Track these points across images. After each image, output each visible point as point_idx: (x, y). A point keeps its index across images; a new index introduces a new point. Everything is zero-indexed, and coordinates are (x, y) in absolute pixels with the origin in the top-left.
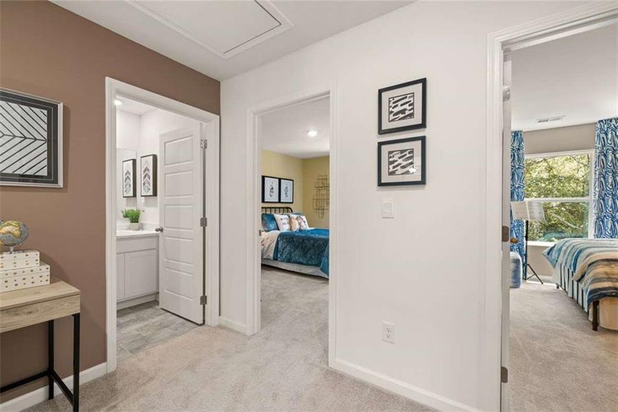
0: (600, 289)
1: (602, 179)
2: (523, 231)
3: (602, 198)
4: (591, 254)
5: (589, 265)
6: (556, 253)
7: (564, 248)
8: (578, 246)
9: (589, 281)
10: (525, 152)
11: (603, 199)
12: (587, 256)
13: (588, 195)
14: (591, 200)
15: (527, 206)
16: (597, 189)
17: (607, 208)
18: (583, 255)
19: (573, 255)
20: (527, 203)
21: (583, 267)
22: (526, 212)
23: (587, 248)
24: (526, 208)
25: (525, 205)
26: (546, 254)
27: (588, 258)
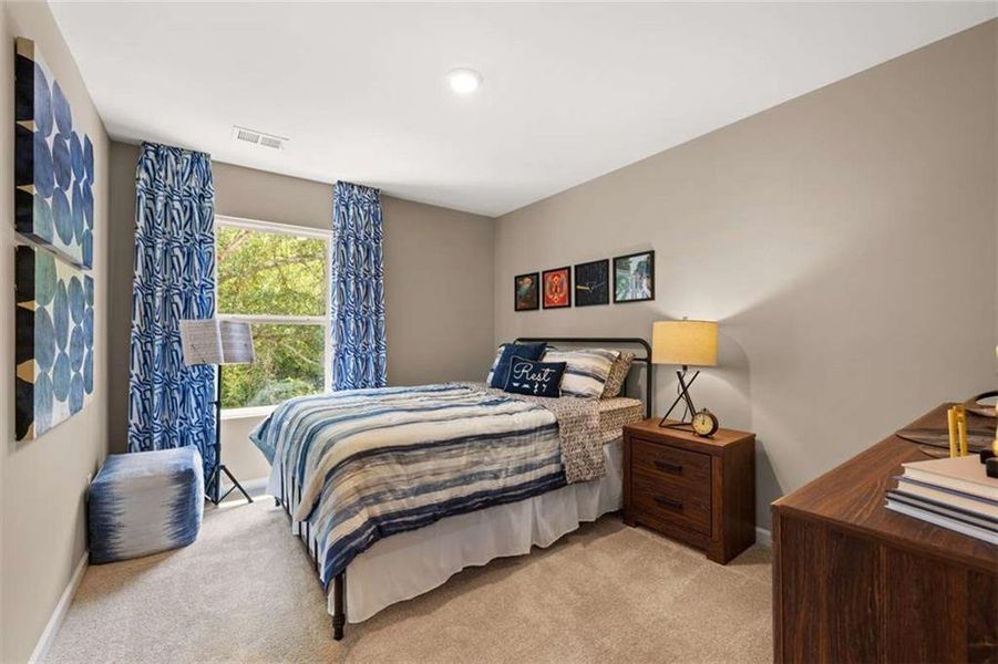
0: (349, 538)
1: (342, 286)
2: (212, 390)
3: (342, 318)
4: (330, 444)
5: (328, 476)
6: (272, 434)
7: (286, 423)
8: (311, 419)
9: (327, 521)
10: (215, 207)
11: (344, 320)
12: (323, 453)
13: (324, 314)
14: (328, 320)
15: (219, 332)
16: (336, 303)
17: (348, 335)
18: (317, 445)
19: (300, 443)
20: (218, 322)
21: (317, 483)
22: (215, 346)
23: (324, 425)
24: (215, 335)
25: (214, 326)
26: (256, 437)
27: (325, 457)
